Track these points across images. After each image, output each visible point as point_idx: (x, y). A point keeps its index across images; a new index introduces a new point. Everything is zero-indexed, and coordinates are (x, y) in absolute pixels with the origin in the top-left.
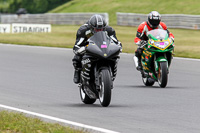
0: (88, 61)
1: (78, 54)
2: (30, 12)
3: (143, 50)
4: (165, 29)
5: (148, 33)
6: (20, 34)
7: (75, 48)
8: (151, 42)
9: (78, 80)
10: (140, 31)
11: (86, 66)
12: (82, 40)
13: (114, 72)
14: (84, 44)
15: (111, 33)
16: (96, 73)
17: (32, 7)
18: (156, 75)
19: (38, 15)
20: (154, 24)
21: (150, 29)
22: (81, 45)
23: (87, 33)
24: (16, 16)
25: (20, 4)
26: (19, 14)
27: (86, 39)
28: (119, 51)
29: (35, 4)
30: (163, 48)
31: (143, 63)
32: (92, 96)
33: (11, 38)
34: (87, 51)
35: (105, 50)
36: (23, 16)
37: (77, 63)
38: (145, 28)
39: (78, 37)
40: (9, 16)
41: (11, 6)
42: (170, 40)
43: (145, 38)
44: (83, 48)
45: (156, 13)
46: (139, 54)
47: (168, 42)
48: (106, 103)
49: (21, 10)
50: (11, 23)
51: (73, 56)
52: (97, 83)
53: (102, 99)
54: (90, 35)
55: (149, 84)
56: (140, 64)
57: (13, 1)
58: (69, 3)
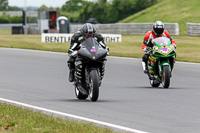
0: (80, 63)
1: (72, 57)
2: (101, 22)
3: (148, 55)
4: (168, 37)
5: (153, 41)
7: (70, 52)
8: (156, 49)
9: (73, 79)
10: (146, 38)
11: (78, 66)
12: (75, 45)
13: (101, 72)
14: (77, 48)
15: (100, 39)
16: (86, 73)
18: (160, 78)
19: (109, 25)
20: (158, 32)
21: (155, 37)
22: (74, 50)
23: (80, 39)
25: (91, 13)
27: (79, 44)
28: (106, 55)
29: (106, 14)
30: (166, 53)
31: (150, 67)
34: (79, 54)
35: (94, 54)
37: (71, 64)
38: (151, 36)
39: (72, 43)
41: (81, 15)
42: (172, 46)
43: (151, 45)
44: (76, 52)
45: (160, 23)
46: (145, 59)
47: (171, 48)
48: (95, 99)
49: (92, 19)
51: (68, 58)
52: (87, 81)
53: (91, 95)
54: (82, 41)
55: (155, 85)
56: (147, 68)
57: (82, 10)
58: (140, 13)
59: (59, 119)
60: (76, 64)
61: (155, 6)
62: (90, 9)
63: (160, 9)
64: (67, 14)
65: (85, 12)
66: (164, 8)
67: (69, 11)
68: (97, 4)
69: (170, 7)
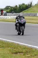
2: (16, 12)
6: (13, 19)
13: (24, 27)
17: (16, 11)
24: (11, 14)
25: (13, 10)
26: (12, 13)
27: (18, 19)
28: (25, 22)
29: (17, 10)
32: (20, 33)
33: (10, 20)
36: (13, 14)
40: (9, 14)
49: (13, 12)
50: (10, 16)
52: (21, 30)
57: (10, 9)
58: (27, 10)
59: (4, 41)
60: (17, 25)
61: (31, 8)
62: (12, 9)
63: (32, 9)
64: (6, 10)
65: (11, 10)
66: (34, 8)
67: (6, 9)
68: (14, 7)
69: (35, 8)
